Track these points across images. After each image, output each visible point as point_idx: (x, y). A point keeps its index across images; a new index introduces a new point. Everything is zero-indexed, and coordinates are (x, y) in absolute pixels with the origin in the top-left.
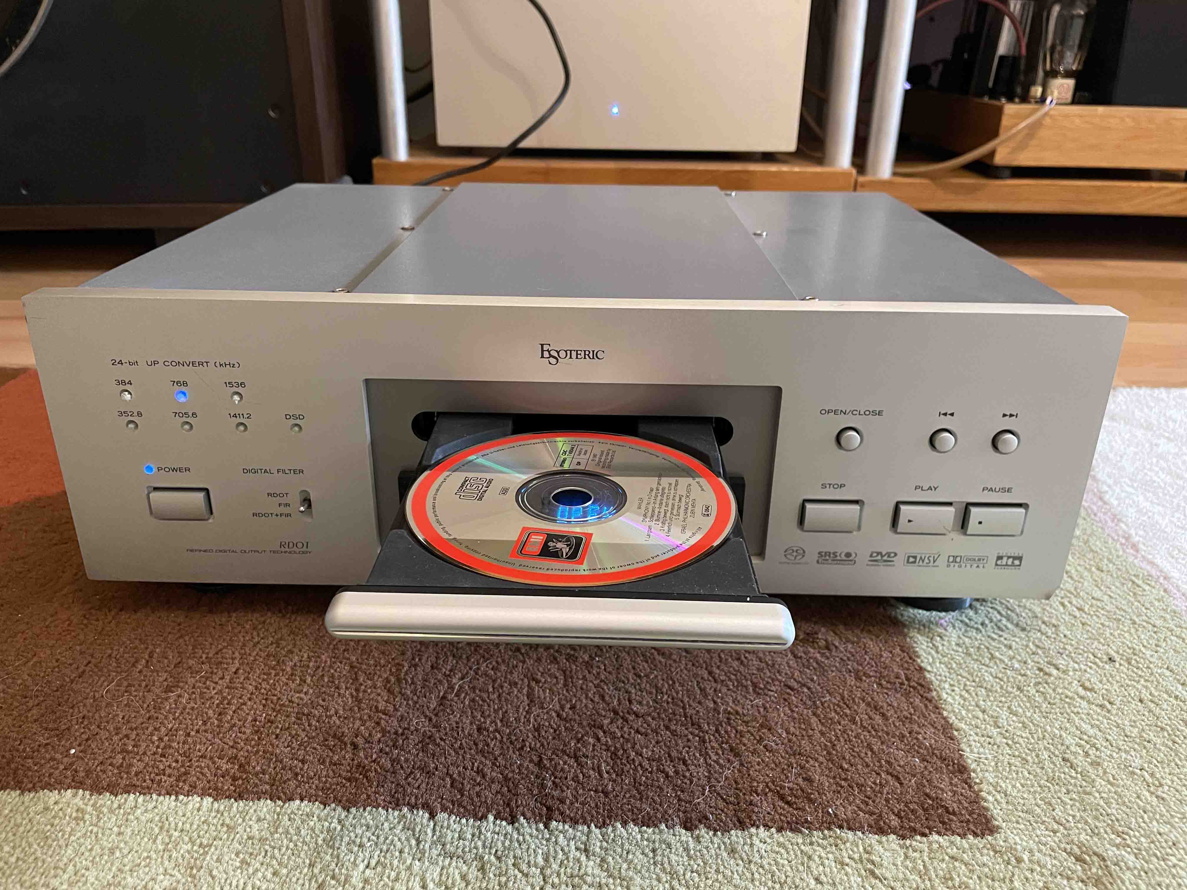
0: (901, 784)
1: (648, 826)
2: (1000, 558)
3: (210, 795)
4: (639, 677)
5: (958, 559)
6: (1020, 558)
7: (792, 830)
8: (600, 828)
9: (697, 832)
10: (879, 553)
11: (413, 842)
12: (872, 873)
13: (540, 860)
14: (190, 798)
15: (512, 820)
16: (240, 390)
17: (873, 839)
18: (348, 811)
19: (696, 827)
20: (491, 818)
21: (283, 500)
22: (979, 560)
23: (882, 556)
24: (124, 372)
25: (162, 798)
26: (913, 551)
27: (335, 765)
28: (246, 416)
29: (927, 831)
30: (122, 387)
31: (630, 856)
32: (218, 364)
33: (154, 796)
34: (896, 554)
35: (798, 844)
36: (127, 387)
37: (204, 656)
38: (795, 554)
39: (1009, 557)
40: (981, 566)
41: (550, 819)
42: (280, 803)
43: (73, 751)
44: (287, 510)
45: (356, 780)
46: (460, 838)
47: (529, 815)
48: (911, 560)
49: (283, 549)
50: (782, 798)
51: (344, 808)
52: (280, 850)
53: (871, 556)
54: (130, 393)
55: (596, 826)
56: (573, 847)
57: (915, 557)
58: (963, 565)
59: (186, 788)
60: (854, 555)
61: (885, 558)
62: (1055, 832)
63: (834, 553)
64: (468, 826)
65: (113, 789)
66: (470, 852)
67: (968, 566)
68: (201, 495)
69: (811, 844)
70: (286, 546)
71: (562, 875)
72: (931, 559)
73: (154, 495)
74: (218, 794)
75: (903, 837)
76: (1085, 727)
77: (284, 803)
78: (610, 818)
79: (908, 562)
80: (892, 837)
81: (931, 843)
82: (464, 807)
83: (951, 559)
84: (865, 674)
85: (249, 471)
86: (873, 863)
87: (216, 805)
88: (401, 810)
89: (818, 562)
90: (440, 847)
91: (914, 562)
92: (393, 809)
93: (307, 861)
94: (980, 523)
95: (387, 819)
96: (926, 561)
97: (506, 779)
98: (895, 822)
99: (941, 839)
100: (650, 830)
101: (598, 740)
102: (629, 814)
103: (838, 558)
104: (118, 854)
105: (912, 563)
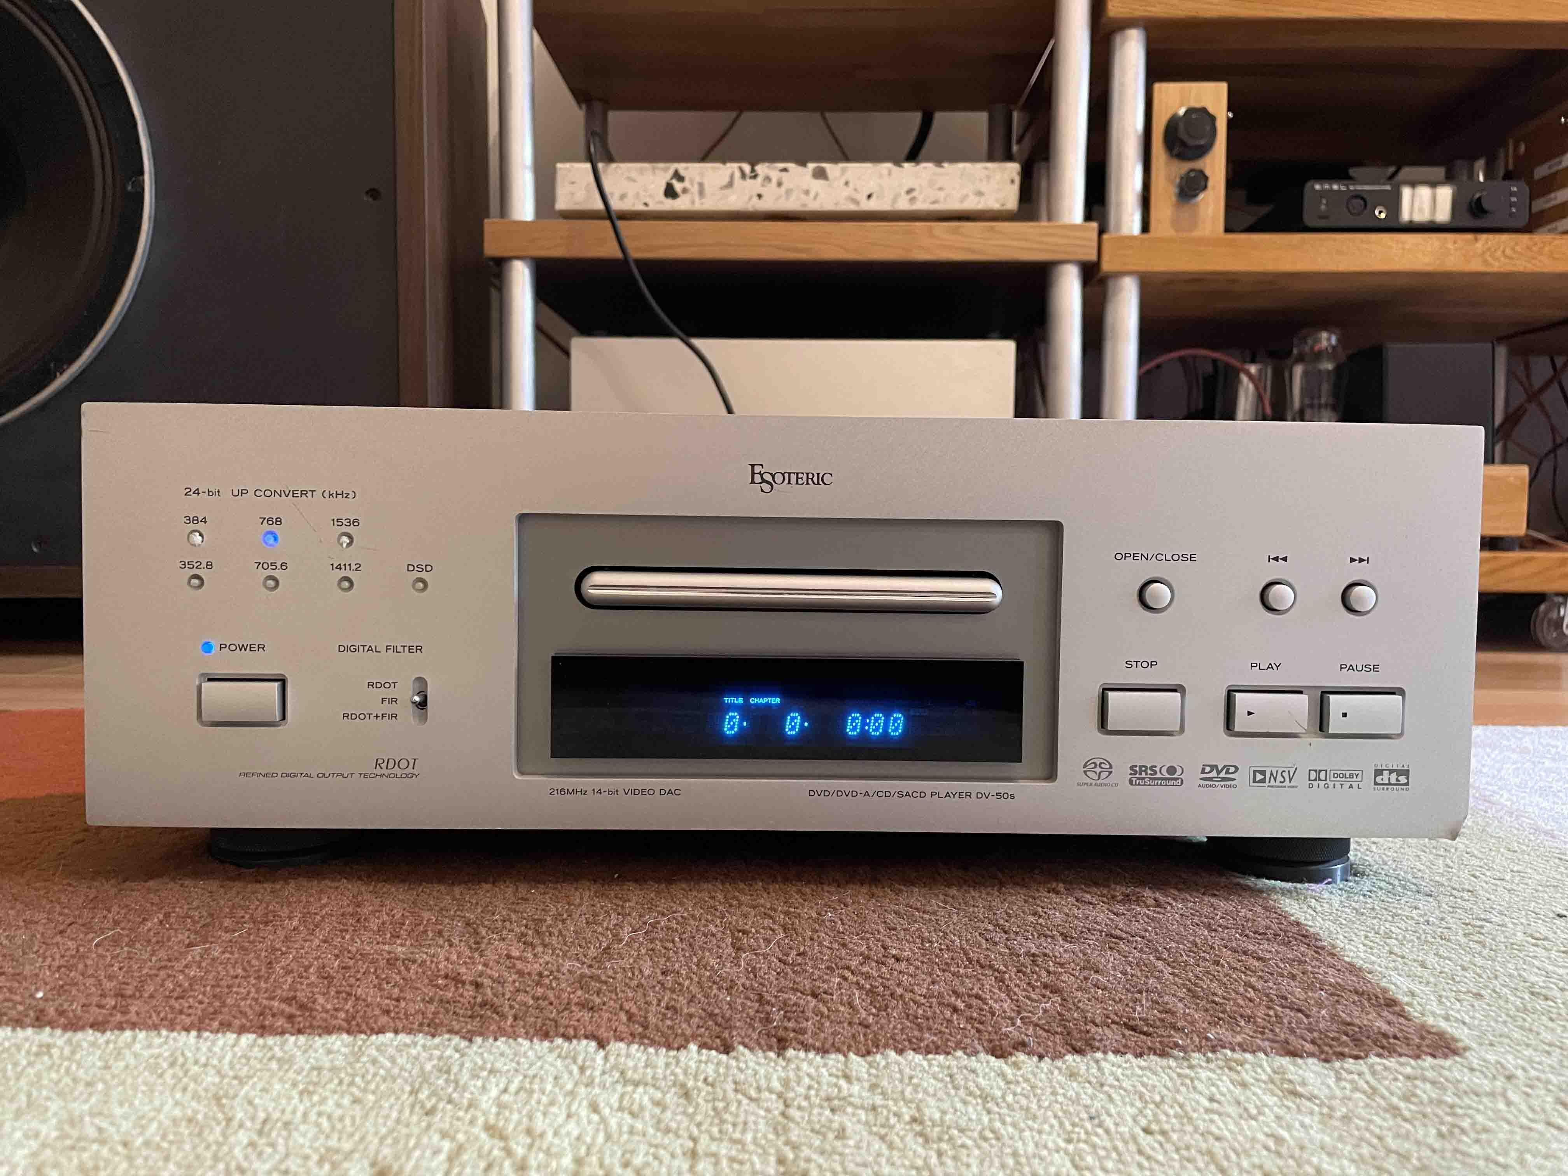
0: (1307, 1016)
1: (937, 1053)
2: (1378, 772)
5: (1323, 775)
6: (1406, 773)
7: (1155, 1054)
8: (863, 1056)
9: (1014, 1058)
10: (1214, 767)
11: (575, 1070)
12: (1295, 1093)
13: (776, 1085)
15: (727, 1049)
16: (351, 530)
17: (1285, 1061)
19: (1011, 1054)
20: (693, 1047)
21: (390, 693)
22: (1351, 776)
23: (1219, 772)
24: (198, 506)
26: (1260, 765)
28: (353, 567)
30: (192, 526)
32: (326, 494)
34: (1237, 769)
35: (1170, 1068)
36: (200, 526)
37: (247, 916)
38: (1098, 770)
39: (1391, 771)
40: (1355, 785)
41: (785, 1048)
43: (40, 995)
44: (391, 709)
47: (752, 1044)
48: (1259, 777)
49: (378, 771)
50: (1133, 1029)
53: (1203, 772)
54: (201, 535)
55: (857, 1054)
56: (826, 1074)
57: (1263, 773)
58: (1331, 784)
60: (1179, 771)
61: (1223, 775)
63: (1151, 768)
64: (661, 1057)
65: (99, 1026)
66: (665, 1078)
67: (1338, 784)
68: (276, 685)
70: (384, 765)
72: (1286, 775)
73: (206, 686)
75: (1326, 1061)
78: (877, 1047)
79: (1254, 781)
80: (1311, 1061)
81: (1371, 1067)
82: (649, 1038)
83: (1313, 775)
85: (347, 649)
86: (1290, 1081)
88: (552, 1042)
89: (1131, 782)
90: (617, 1075)
91: (1263, 781)
94: (1345, 715)
95: (531, 1048)
96: (1279, 778)
97: (712, 1015)
98: (1308, 1047)
99: (1384, 1061)
100: (941, 1058)
103: (1158, 775)
105: (1260, 781)
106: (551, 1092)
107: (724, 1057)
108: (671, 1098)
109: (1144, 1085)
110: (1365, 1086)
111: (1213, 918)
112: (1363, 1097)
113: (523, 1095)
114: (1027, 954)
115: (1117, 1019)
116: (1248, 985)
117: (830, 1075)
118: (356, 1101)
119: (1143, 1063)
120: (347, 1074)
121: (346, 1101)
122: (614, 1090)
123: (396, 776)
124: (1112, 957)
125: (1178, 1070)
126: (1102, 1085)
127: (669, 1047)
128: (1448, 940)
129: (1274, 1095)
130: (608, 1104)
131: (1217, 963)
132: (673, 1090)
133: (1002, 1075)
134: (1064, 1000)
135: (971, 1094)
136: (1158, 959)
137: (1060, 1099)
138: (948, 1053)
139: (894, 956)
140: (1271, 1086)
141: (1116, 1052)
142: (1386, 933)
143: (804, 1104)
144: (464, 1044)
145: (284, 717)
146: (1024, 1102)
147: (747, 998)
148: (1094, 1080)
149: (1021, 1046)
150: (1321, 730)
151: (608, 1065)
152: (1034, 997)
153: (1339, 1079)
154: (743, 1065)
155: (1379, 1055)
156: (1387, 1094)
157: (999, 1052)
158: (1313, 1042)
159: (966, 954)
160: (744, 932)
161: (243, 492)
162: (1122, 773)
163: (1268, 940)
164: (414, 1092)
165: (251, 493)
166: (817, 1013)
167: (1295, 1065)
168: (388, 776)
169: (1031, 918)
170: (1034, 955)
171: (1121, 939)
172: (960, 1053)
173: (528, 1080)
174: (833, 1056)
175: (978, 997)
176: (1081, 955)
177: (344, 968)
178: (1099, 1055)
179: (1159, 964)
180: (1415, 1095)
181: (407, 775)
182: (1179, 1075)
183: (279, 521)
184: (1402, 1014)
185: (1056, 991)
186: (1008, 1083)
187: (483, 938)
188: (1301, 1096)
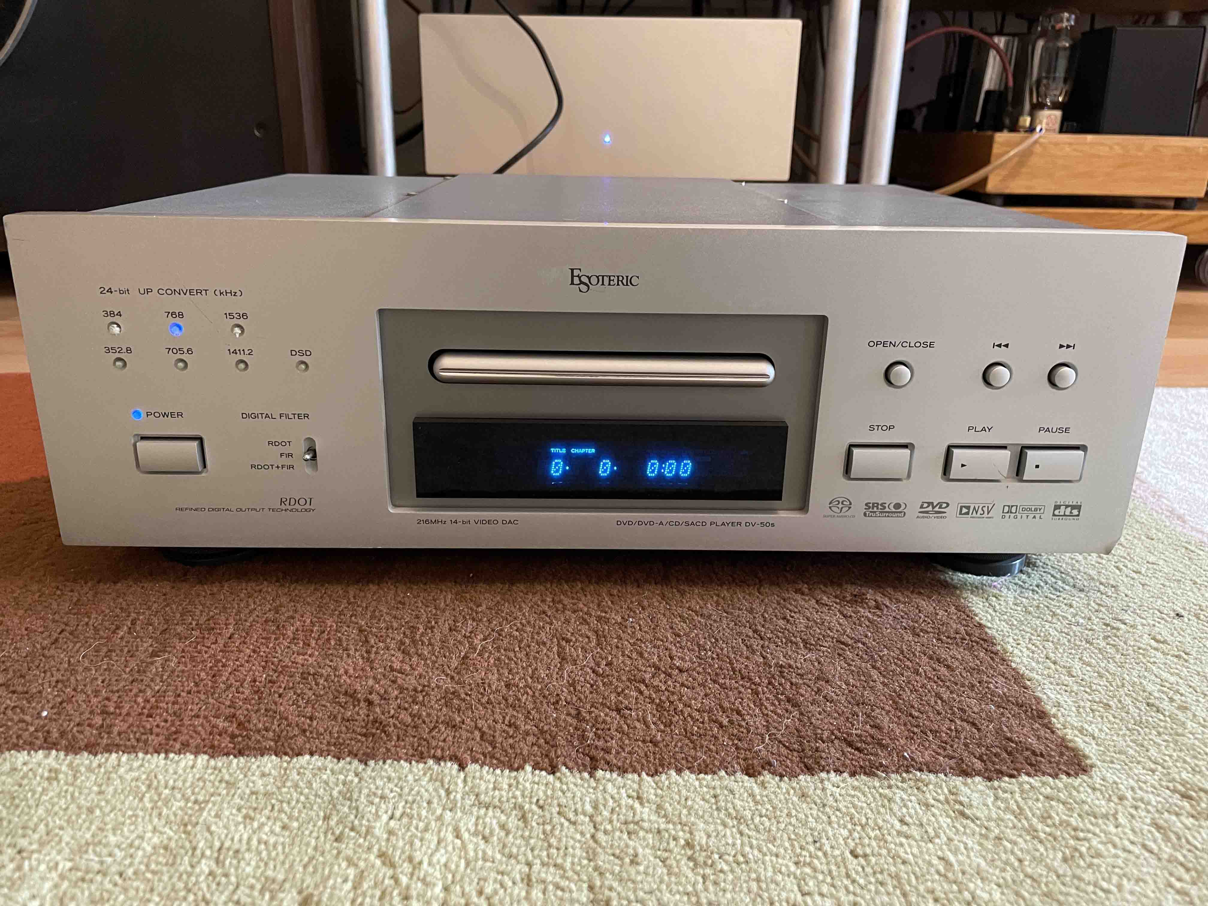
0: (979, 730)
1: (706, 773)
2: (1057, 507)
3: (205, 753)
4: (679, 636)
5: (1014, 509)
6: (1079, 508)
7: (865, 774)
8: (652, 776)
9: (762, 778)
10: (930, 504)
11: (443, 793)
12: (963, 814)
13: (588, 808)
14: (182, 756)
15: (553, 770)
16: (241, 322)
17: (958, 781)
18: (366, 764)
19: (760, 774)
20: (528, 768)
21: (287, 450)
22: (1036, 510)
23: (933, 508)
24: (113, 302)
25: (149, 756)
26: (965, 501)
27: (348, 720)
28: (247, 352)
29: (1015, 773)
30: (110, 319)
31: (689, 803)
32: (218, 293)
33: (141, 755)
34: (948, 505)
35: (875, 788)
36: (117, 319)
37: (194, 623)
38: (840, 506)
39: (1067, 506)
40: (1038, 516)
41: (595, 768)
42: (287, 758)
43: (45, 714)
44: (288, 461)
45: (373, 735)
46: (495, 789)
47: (570, 764)
48: (964, 510)
49: (283, 507)
50: (850, 744)
51: (361, 761)
52: (289, 803)
53: (922, 507)
54: (119, 326)
55: (647, 774)
56: (625, 795)
57: (968, 508)
58: (1019, 516)
59: (178, 746)
60: (903, 506)
61: (937, 509)
62: (1153, 771)
63: (881, 505)
64: (505, 777)
65: (92, 748)
66: (508, 801)
67: (1024, 516)
68: (195, 444)
69: (890, 787)
70: (287, 503)
71: (615, 822)
72: (985, 509)
73: (141, 445)
74: (214, 751)
75: (990, 779)
76: (1165, 675)
77: (292, 758)
78: (662, 765)
79: (961, 513)
80: (978, 779)
81: (1021, 784)
82: (497, 759)
83: (1006, 509)
84: (922, 630)
85: (249, 416)
86: (961, 803)
87: (212, 762)
88: (425, 763)
89: (865, 514)
90: (473, 798)
91: (968, 513)
92: (417, 762)
93: (322, 814)
94: (1037, 466)
95: (411, 771)
96: (980, 511)
97: (542, 732)
98: (978, 765)
99: (1031, 780)
100: (709, 777)
101: (641, 693)
102: (684, 762)
103: (887, 510)
104: (98, 812)
105: (965, 514)
106: (426, 817)
107: (551, 778)
108: (513, 822)
109: (855, 807)
110: (1015, 807)
111: (916, 622)
112: (1012, 818)
113: (405, 820)
114: (777, 665)
115: (839, 734)
116: (938, 696)
117: (629, 797)
118: (284, 827)
119: (856, 783)
120: (277, 799)
121: (277, 829)
122: (471, 813)
123: (297, 510)
124: (839, 666)
125: (881, 790)
126: (824, 806)
127: (512, 769)
128: (1092, 644)
129: (948, 816)
130: (468, 830)
131: (917, 672)
132: (514, 812)
133: (752, 795)
134: (801, 714)
135: (729, 815)
136: (874, 667)
137: (793, 820)
138: (714, 773)
139: (678, 668)
140: (947, 807)
141: (837, 771)
142: (1045, 636)
143: (609, 827)
144: (361, 767)
145: (205, 466)
146: (767, 824)
147: (568, 714)
148: (819, 801)
149: (767, 765)
150: (1017, 475)
151: (467, 788)
152: (779, 711)
153: (997, 798)
154: (565, 787)
155: (1028, 774)
156: (1030, 815)
157: (750, 772)
158: (980, 758)
159: (731, 663)
160: (568, 641)
161: (148, 291)
162: (859, 508)
163: (957, 644)
164: (326, 818)
165: (155, 291)
166: (619, 730)
167: (965, 784)
168: (291, 510)
169: (781, 623)
170: (781, 666)
171: (847, 645)
172: (723, 773)
173: (408, 805)
174: (630, 776)
175: (739, 713)
176: (816, 664)
177: (270, 681)
178: (823, 775)
179: (874, 674)
180: (1050, 817)
181: (306, 510)
182: (881, 795)
183: (181, 315)
184: (1049, 727)
185: (796, 705)
186: (756, 803)
187: (373, 647)
188: (967, 818)
